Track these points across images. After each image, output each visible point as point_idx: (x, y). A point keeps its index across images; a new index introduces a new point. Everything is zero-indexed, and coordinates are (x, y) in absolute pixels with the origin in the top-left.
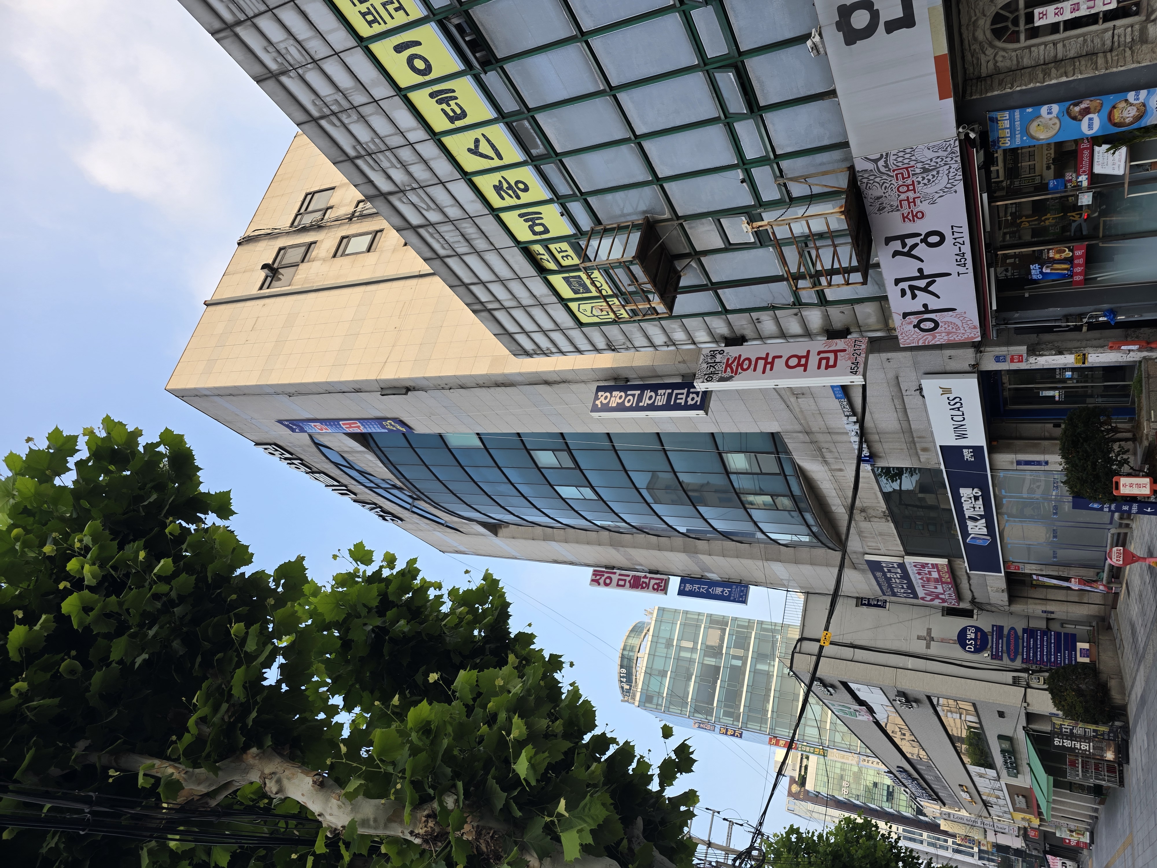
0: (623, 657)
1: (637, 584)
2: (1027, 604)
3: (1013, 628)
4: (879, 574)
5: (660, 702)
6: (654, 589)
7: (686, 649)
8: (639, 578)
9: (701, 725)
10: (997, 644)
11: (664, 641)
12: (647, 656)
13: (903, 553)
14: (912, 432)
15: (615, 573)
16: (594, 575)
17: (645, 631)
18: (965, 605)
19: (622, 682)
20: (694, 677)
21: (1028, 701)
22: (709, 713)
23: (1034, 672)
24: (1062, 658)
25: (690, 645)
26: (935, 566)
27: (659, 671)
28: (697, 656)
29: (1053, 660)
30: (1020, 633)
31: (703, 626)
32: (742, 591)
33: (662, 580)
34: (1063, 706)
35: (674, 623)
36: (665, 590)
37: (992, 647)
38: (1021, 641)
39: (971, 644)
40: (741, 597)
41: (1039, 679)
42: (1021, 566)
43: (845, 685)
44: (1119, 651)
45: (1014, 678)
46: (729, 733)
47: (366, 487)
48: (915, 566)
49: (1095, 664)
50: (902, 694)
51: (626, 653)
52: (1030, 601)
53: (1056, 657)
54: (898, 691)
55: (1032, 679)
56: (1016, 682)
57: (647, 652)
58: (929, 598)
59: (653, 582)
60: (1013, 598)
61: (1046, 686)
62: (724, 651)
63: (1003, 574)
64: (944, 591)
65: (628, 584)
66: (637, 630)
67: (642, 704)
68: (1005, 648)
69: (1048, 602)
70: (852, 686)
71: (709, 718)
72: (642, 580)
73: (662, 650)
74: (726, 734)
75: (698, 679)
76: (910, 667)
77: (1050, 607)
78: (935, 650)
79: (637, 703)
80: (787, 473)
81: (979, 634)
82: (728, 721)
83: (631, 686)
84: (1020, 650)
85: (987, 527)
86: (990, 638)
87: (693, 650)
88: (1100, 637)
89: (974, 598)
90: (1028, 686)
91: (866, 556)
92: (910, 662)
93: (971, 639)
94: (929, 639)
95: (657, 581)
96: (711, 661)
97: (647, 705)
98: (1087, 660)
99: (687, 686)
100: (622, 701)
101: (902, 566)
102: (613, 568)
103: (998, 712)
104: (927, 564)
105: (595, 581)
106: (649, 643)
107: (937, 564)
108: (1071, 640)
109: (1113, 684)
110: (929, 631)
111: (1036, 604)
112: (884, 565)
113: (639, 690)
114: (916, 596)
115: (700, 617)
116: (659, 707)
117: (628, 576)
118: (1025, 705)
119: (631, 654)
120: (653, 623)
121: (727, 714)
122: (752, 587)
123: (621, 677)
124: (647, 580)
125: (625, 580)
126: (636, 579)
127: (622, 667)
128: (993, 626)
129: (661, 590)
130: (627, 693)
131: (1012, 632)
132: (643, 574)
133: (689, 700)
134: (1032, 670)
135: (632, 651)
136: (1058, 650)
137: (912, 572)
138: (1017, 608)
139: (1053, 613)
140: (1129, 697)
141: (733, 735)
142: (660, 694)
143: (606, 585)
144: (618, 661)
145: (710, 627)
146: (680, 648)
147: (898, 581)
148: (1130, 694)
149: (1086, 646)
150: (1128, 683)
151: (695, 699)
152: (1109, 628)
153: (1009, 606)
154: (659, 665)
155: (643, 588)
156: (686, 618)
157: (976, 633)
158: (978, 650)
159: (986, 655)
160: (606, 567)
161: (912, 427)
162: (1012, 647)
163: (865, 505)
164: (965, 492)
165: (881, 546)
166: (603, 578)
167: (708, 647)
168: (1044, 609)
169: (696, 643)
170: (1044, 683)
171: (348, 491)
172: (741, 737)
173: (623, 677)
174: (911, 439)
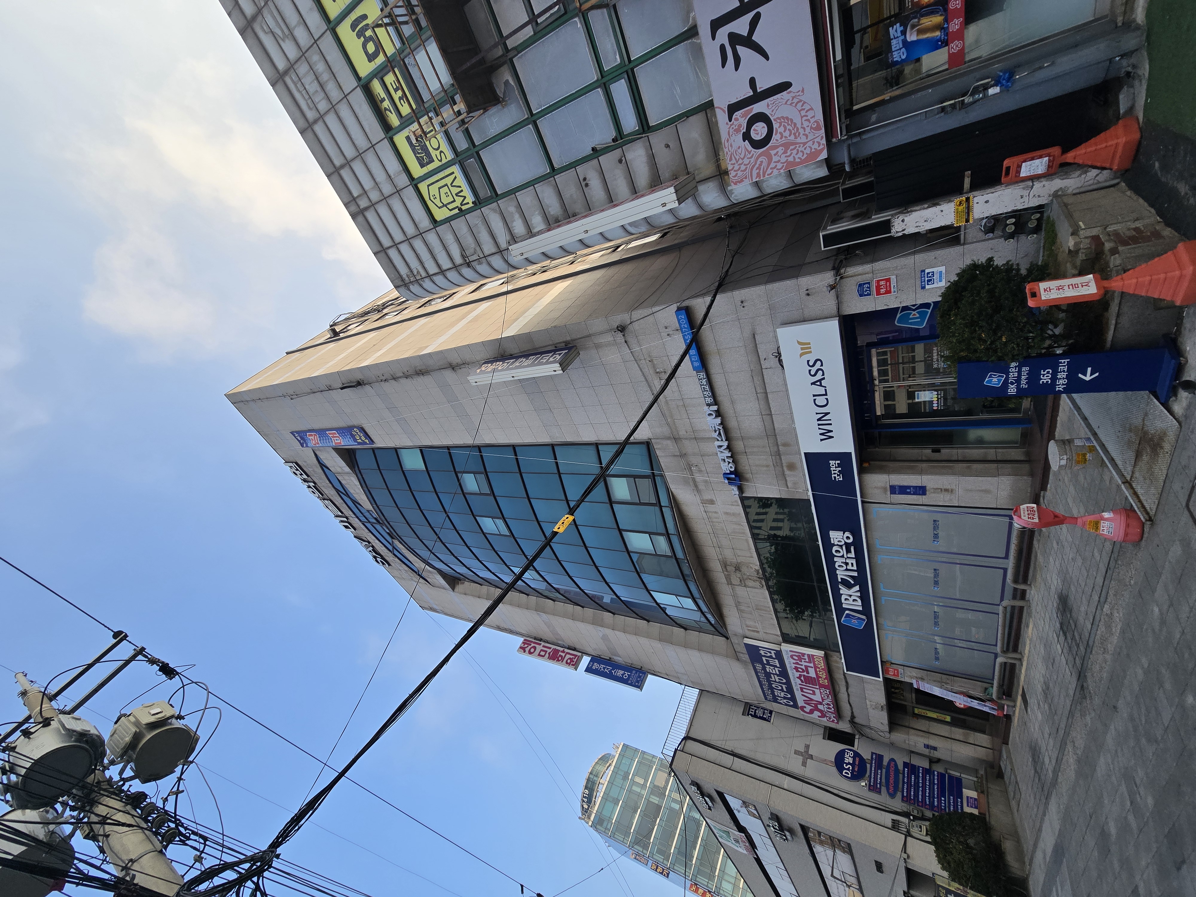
0: (588, 780)
1: (554, 657)
2: (908, 734)
3: (892, 760)
4: (759, 667)
5: (609, 827)
6: (567, 663)
7: (638, 784)
8: (558, 651)
9: (637, 857)
10: (876, 774)
11: (622, 774)
12: (607, 783)
13: (780, 639)
14: (775, 435)
15: (540, 644)
16: (523, 643)
17: (610, 762)
18: (844, 726)
19: (583, 801)
20: (639, 810)
21: (909, 850)
22: (646, 847)
23: (916, 818)
24: (947, 803)
25: (641, 781)
26: (811, 658)
27: (614, 799)
28: (645, 793)
29: (936, 803)
30: (901, 767)
31: (654, 767)
32: (640, 677)
33: (576, 656)
34: (949, 863)
35: (632, 760)
36: (576, 666)
37: (870, 776)
38: (901, 776)
39: (848, 769)
40: (638, 682)
41: (921, 827)
42: (901, 670)
43: (721, 795)
44: (1013, 803)
45: (894, 821)
46: (658, 870)
47: (360, 520)
48: (792, 656)
49: (985, 818)
50: (775, 817)
51: (591, 776)
52: (912, 731)
53: (939, 801)
54: (772, 814)
55: (913, 826)
56: (895, 826)
57: (608, 780)
58: (808, 708)
59: (568, 656)
60: (893, 725)
61: (928, 839)
62: (667, 794)
63: (881, 679)
64: (823, 700)
65: (547, 655)
66: (605, 759)
67: (594, 826)
68: (883, 780)
69: (932, 736)
70: (728, 798)
71: (644, 851)
72: (560, 653)
73: (619, 781)
74: (656, 870)
75: (642, 813)
76: (786, 787)
77: (933, 742)
78: (811, 771)
79: (590, 823)
80: (662, 504)
81: (857, 759)
82: (659, 858)
83: (589, 806)
84: (900, 786)
85: (861, 597)
86: (868, 766)
87: (643, 786)
88: (990, 785)
89: (853, 717)
90: (908, 834)
91: (745, 639)
92: (787, 782)
93: (849, 764)
94: (806, 756)
95: (572, 657)
96: (655, 800)
97: (598, 827)
98: (975, 812)
99: (633, 817)
100: (580, 818)
101: (779, 655)
102: (541, 640)
103: (876, 862)
104: (803, 654)
105: (523, 649)
106: (611, 772)
107: (813, 656)
108: (956, 786)
109: (1008, 846)
110: (807, 747)
111: (918, 735)
112: (762, 652)
113: (595, 812)
114: (795, 706)
115: (654, 760)
116: (607, 831)
117: (550, 648)
118: (905, 856)
119: (595, 778)
120: (618, 755)
121: (660, 852)
122: (650, 676)
123: (584, 797)
124: (563, 655)
125: (546, 652)
126: (556, 651)
127: (586, 788)
128: (872, 753)
129: (573, 665)
130: (586, 812)
131: (892, 764)
132: (562, 649)
133: (632, 831)
134: (914, 816)
135: (596, 776)
136: (942, 793)
137: (790, 664)
138: (898, 737)
139: (935, 749)
140: (1030, 865)
141: (662, 873)
142: (610, 819)
143: (530, 653)
144: (584, 783)
145: (659, 770)
146: (633, 782)
147: (777, 678)
148: (1031, 860)
149: (973, 794)
150: (1028, 846)
151: (637, 831)
152: (1000, 775)
153: (890, 732)
154: (614, 794)
155: (558, 660)
156: (643, 758)
157: (854, 758)
158: (856, 777)
159: (863, 784)
160: (535, 638)
161: (776, 426)
162: (892, 781)
163: (740, 560)
164: (836, 536)
165: (759, 627)
166: (530, 647)
167: (655, 786)
168: (927, 743)
169: (646, 781)
170: (927, 834)
171: (349, 525)
172: (668, 877)
173: (585, 797)
174: (776, 449)
